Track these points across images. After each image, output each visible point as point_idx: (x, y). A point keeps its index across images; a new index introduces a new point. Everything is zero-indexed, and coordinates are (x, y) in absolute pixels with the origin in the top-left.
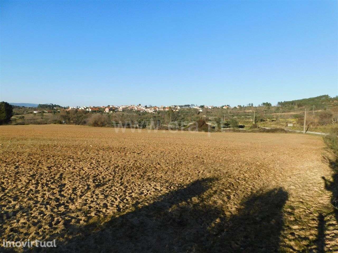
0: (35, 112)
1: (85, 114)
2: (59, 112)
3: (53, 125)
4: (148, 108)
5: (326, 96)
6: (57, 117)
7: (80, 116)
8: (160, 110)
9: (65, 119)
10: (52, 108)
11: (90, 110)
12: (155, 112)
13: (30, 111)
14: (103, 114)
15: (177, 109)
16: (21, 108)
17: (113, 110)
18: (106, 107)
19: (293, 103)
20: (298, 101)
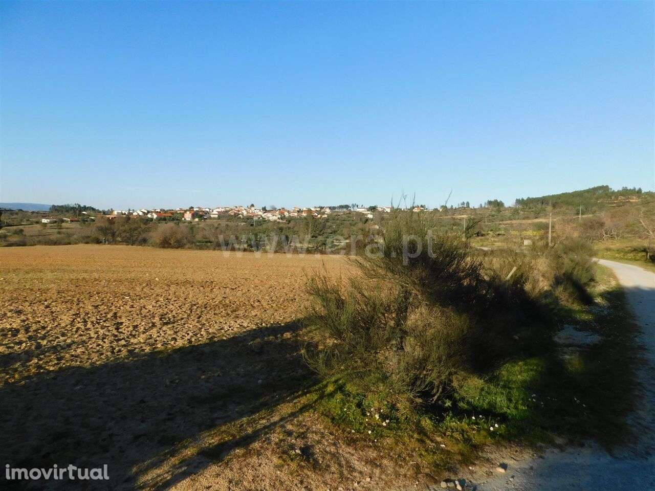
0: (44, 221)
1: (145, 224)
2: (93, 220)
3: (81, 246)
4: (269, 211)
5: (605, 188)
6: (91, 231)
7: (135, 229)
8: (291, 215)
9: (105, 234)
10: (78, 212)
11: (155, 216)
12: (282, 219)
13: (34, 220)
14: (181, 225)
15: (324, 213)
16: (17, 214)
17: (201, 217)
18: (186, 211)
19: (544, 201)
20: (553, 196)
